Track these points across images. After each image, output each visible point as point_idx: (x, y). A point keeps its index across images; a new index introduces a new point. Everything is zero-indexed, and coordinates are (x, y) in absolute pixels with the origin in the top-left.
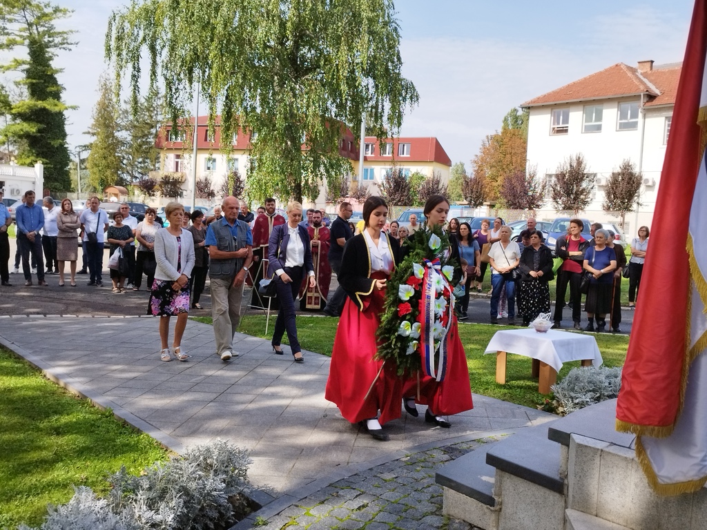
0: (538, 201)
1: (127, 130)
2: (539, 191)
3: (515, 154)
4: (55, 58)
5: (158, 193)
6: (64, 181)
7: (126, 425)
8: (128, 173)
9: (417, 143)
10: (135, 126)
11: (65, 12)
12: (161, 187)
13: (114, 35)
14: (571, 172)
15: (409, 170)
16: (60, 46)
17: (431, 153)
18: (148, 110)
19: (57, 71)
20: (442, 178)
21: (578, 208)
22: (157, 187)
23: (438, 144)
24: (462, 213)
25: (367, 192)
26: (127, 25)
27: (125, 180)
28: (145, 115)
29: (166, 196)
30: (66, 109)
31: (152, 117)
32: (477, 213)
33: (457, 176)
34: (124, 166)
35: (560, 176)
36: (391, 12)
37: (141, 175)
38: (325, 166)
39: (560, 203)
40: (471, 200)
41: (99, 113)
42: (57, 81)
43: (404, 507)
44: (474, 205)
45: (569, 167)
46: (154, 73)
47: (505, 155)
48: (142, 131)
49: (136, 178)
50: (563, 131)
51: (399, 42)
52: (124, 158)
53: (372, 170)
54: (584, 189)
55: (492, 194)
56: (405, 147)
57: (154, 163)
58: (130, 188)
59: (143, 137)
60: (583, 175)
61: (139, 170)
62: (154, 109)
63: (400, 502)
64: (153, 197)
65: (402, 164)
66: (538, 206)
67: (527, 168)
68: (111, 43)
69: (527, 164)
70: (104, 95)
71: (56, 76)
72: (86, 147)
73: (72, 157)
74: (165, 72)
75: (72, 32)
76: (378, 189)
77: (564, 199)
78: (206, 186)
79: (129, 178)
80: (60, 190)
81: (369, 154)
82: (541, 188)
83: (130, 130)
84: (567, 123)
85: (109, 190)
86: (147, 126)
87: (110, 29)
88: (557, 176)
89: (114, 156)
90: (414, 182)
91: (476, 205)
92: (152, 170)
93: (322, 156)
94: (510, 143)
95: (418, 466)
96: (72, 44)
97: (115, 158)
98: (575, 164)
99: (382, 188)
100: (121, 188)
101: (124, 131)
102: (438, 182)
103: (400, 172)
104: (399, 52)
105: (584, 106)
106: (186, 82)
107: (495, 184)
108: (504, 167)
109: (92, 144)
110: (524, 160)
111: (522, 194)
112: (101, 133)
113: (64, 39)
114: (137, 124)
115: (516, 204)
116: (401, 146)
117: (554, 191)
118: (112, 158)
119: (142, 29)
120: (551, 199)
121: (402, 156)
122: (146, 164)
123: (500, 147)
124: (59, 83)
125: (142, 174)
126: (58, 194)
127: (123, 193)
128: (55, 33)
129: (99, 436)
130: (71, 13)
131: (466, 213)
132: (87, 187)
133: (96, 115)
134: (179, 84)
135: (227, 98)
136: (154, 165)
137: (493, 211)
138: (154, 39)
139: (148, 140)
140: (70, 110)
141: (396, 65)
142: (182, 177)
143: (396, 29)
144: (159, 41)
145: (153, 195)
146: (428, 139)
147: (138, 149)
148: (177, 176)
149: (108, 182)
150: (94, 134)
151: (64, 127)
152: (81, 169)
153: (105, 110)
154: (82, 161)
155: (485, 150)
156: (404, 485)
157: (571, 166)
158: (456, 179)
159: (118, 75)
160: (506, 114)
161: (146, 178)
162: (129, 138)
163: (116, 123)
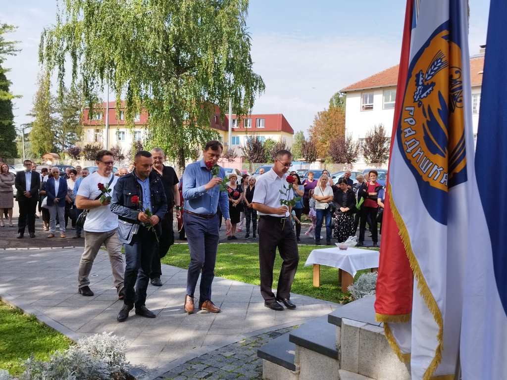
0: (354, 157)
1: (59, 112)
2: (354, 150)
3: (338, 124)
4: (4, 61)
5: (83, 158)
6: (12, 150)
7: (44, 327)
8: (60, 143)
9: (269, 118)
10: (65, 109)
11: (11, 27)
12: (85, 153)
13: (45, 46)
14: (376, 137)
15: (264, 137)
16: (8, 52)
17: (279, 125)
18: (75, 98)
19: (6, 71)
20: (287, 143)
21: (381, 162)
22: (82, 153)
23: (284, 118)
24: (301, 167)
25: (234, 153)
26: (55, 39)
27: (58, 148)
28: (72, 101)
29: (88, 159)
30: (13, 97)
31: (77, 103)
32: (312, 167)
33: (298, 141)
34: (57, 138)
35: (369, 140)
36: (244, 27)
37: (70, 145)
38: (200, 136)
39: (369, 158)
40: (307, 157)
41: (38, 100)
42: (6, 78)
43: (236, 375)
44: (310, 161)
45: (374, 133)
46: (75, 72)
47: (331, 125)
48: (70, 113)
49: (66, 146)
50: (370, 108)
51: (250, 49)
52: (57, 132)
53: (238, 138)
54: (385, 149)
55: (323, 153)
56: (261, 121)
57: (79, 135)
58: (61, 154)
59: (71, 117)
60: (384, 138)
61: (68, 141)
62: (79, 97)
63: (234, 371)
64: (79, 161)
65: (258, 133)
66: (354, 161)
67: (346, 134)
68: (43, 51)
69: (346, 131)
70: (41, 87)
71: (5, 74)
72: (28, 125)
73: (18, 133)
74: (83, 71)
75: (17, 42)
76: (242, 151)
77: (372, 155)
78: (118, 151)
79: (61, 147)
80: (9, 157)
81: (235, 126)
82: (355, 148)
83: (61, 112)
84: (372, 102)
85: (46, 156)
86: (74, 109)
87: (42, 41)
88: (366, 139)
89: (50, 131)
90: (267, 146)
91: (311, 161)
92: (78, 141)
93: (198, 129)
94: (334, 117)
95: (250, 346)
96: (16, 51)
97: (50, 132)
98: (378, 131)
99: (245, 150)
100: (55, 154)
101: (57, 113)
102: (284, 146)
103: (257, 139)
104: (250, 56)
105: (383, 90)
106: (98, 78)
107: (325, 146)
108: (331, 134)
109: (33, 123)
110: (344, 129)
111: (343, 153)
112: (39, 115)
113: (11, 47)
114: (66, 108)
115: (338, 160)
116: (258, 120)
117: (364, 150)
118: (48, 132)
119: (66, 41)
120: (363, 156)
121: (259, 127)
122: (74, 137)
123: (328, 120)
124: (7, 79)
125: (70, 143)
126: (8, 160)
127: (55, 157)
128: (4, 43)
129: (24, 335)
130: (16, 29)
131: (304, 167)
132: (30, 154)
133: (35, 102)
134: (93, 80)
135: (129, 89)
136: (79, 137)
137: (323, 165)
138: (74, 48)
139: (75, 119)
140: (16, 98)
141: (249, 64)
142: (100, 145)
143: (248, 40)
144: (78, 50)
145: (79, 159)
146: (277, 115)
147: (67, 126)
148: (96, 144)
149: (45, 150)
150: (34, 116)
151: (11, 111)
152: (25, 141)
153: (42, 98)
154: (26, 135)
155: (317, 122)
156: (239, 360)
157: (376, 132)
158: (298, 143)
159: (49, 74)
160: (331, 97)
161: (74, 146)
162: (61, 118)
163: (50, 107)
